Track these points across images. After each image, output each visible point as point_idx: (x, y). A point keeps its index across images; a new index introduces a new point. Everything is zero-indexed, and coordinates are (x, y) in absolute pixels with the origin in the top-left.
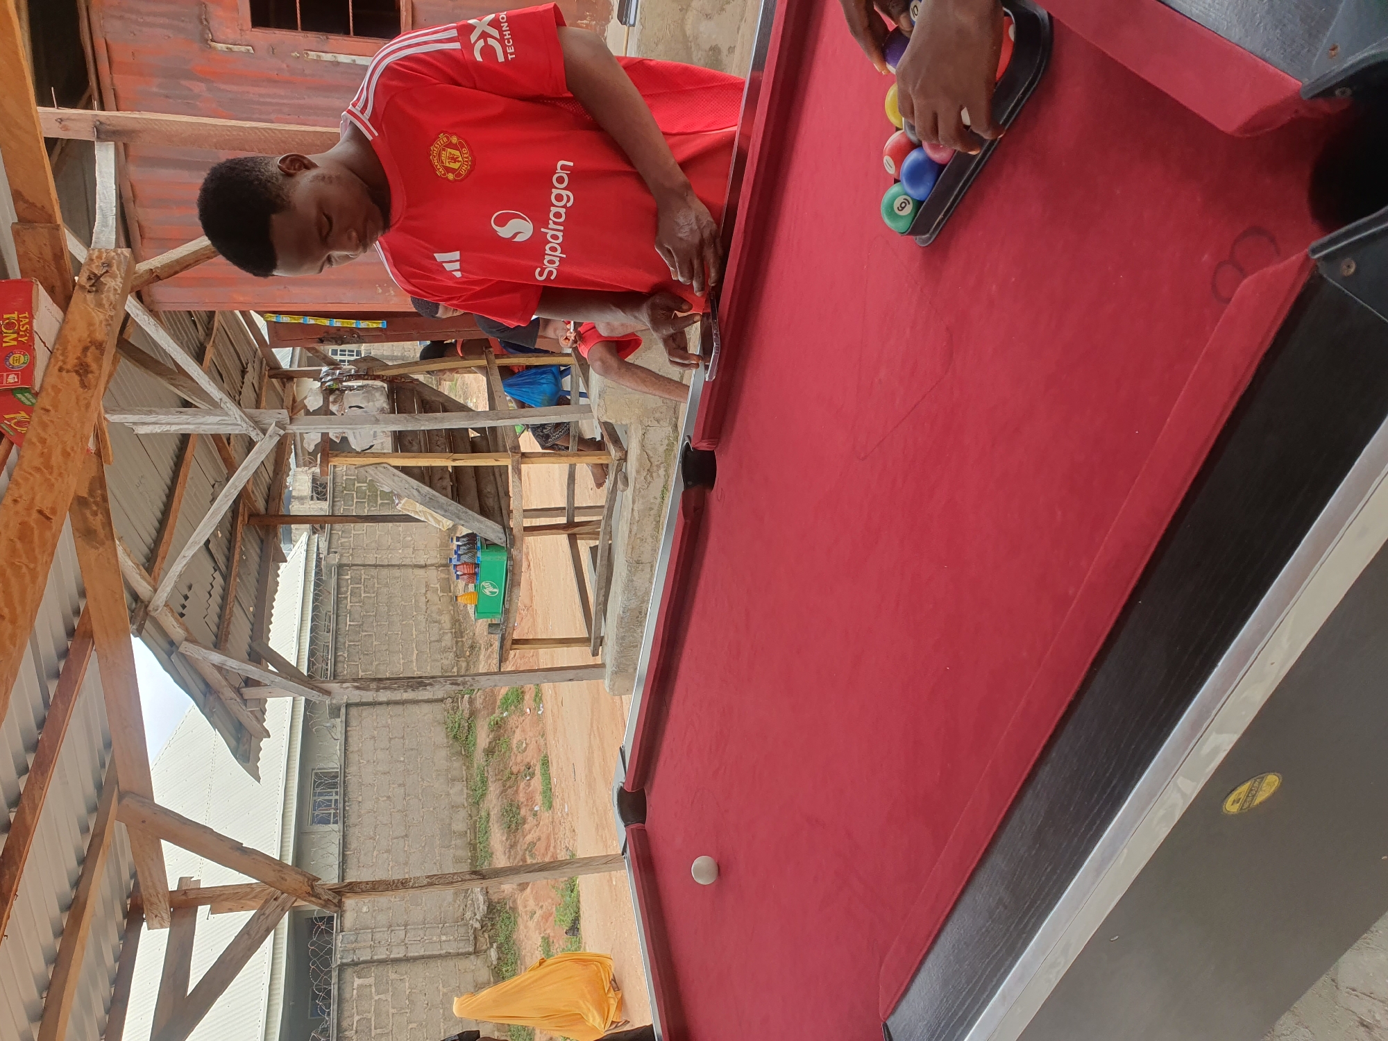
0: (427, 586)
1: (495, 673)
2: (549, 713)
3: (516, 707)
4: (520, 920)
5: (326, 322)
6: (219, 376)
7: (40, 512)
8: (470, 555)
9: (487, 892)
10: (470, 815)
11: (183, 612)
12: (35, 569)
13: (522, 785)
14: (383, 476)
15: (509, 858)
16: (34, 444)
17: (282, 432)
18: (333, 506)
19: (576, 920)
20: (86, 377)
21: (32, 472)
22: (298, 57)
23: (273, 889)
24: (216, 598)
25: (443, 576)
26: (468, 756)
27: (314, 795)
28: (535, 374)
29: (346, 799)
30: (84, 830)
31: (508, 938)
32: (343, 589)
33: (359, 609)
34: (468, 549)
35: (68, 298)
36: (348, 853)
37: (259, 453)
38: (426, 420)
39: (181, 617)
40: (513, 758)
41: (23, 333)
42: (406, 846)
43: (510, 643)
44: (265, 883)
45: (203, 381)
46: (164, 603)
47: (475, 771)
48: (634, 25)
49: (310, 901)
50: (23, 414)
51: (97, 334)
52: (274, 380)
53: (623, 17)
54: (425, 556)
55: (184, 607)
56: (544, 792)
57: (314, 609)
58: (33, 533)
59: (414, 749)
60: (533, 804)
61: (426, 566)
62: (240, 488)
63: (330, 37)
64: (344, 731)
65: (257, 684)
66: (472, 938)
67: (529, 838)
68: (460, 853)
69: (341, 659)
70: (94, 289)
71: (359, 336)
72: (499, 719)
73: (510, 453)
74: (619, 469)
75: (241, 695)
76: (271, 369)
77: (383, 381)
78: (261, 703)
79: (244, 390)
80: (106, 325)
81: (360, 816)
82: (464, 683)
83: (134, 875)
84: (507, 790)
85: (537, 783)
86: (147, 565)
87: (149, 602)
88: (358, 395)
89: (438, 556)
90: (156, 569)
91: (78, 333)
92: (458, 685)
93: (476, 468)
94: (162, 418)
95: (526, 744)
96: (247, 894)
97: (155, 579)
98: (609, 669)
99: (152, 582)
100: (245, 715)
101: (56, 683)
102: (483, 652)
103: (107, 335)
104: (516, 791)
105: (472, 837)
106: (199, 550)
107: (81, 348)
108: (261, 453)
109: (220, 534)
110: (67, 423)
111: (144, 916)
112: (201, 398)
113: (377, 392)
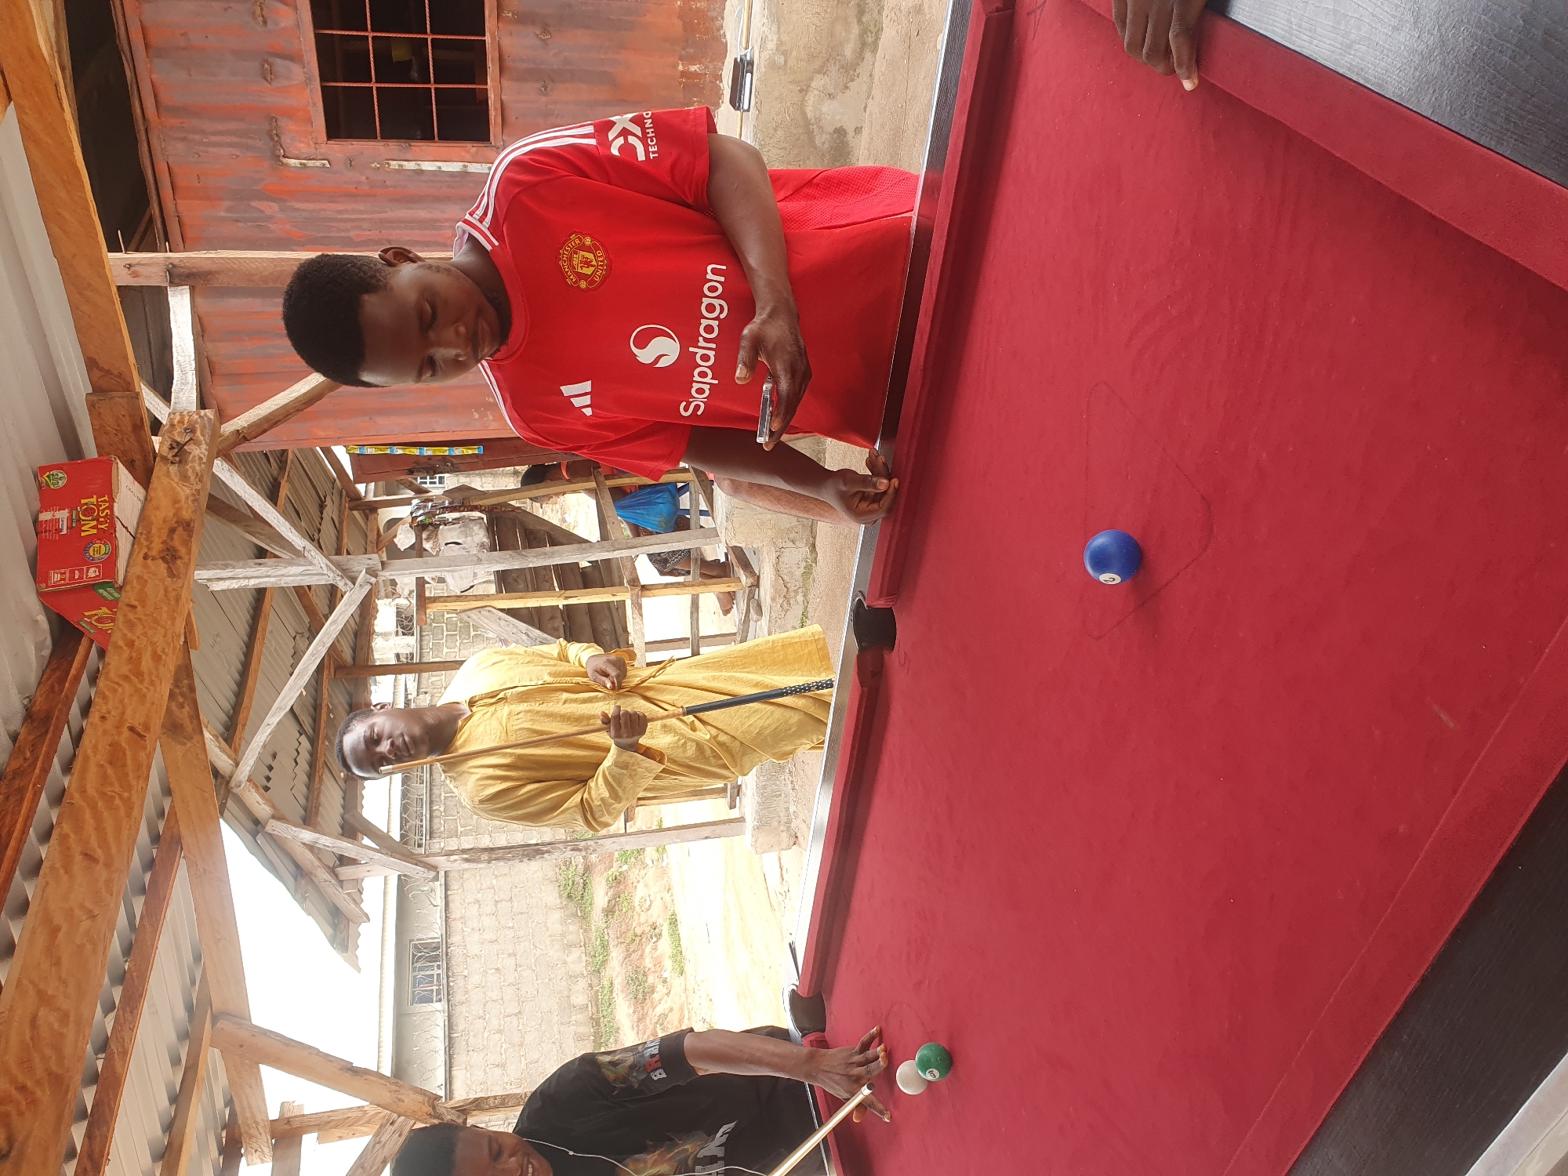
1: (621, 835)
2: (675, 866)
3: (636, 859)
5: (415, 451)
6: (294, 514)
7: (132, 729)
10: (590, 985)
11: (268, 785)
12: (130, 798)
13: (648, 949)
14: (487, 621)
15: (638, 1033)
16: (121, 648)
17: (373, 580)
18: (421, 640)
20: (174, 563)
21: (121, 683)
22: (379, 168)
23: (388, 1112)
24: (304, 765)
26: (585, 918)
27: (414, 969)
28: (650, 493)
29: (450, 974)
30: (175, 1061)
35: (149, 473)
36: (455, 1035)
37: (349, 603)
38: (535, 557)
39: (266, 791)
40: (636, 917)
41: (103, 520)
42: (520, 1025)
44: (379, 1105)
45: (284, 529)
46: (246, 778)
47: (593, 935)
48: (748, 110)
50: (104, 609)
51: (184, 512)
52: (355, 513)
53: (736, 101)
55: (268, 779)
56: (674, 956)
58: (125, 754)
59: (524, 913)
60: (661, 970)
62: (328, 645)
63: (413, 144)
64: (443, 896)
65: (353, 862)
67: (659, 1010)
68: (582, 1029)
69: (436, 813)
70: (177, 459)
71: (452, 464)
72: (618, 874)
73: (629, 587)
74: (751, 597)
75: (336, 876)
76: (352, 500)
77: (481, 512)
78: (357, 883)
79: (323, 527)
80: (194, 501)
81: (466, 993)
82: (586, 848)
83: (229, 1102)
84: (629, 956)
85: (665, 945)
86: (226, 735)
87: (231, 777)
88: (455, 529)
90: (236, 739)
91: (164, 512)
92: (580, 850)
93: (590, 605)
94: (239, 572)
95: (650, 901)
96: (358, 1119)
97: (236, 751)
98: (750, 823)
99: (233, 755)
100: (341, 897)
101: (142, 899)
103: (194, 512)
104: (642, 956)
105: (594, 1011)
106: (286, 714)
107: (167, 531)
108: (351, 605)
109: (304, 693)
110: (156, 622)
111: (243, 1151)
112: (282, 547)
113: (475, 525)
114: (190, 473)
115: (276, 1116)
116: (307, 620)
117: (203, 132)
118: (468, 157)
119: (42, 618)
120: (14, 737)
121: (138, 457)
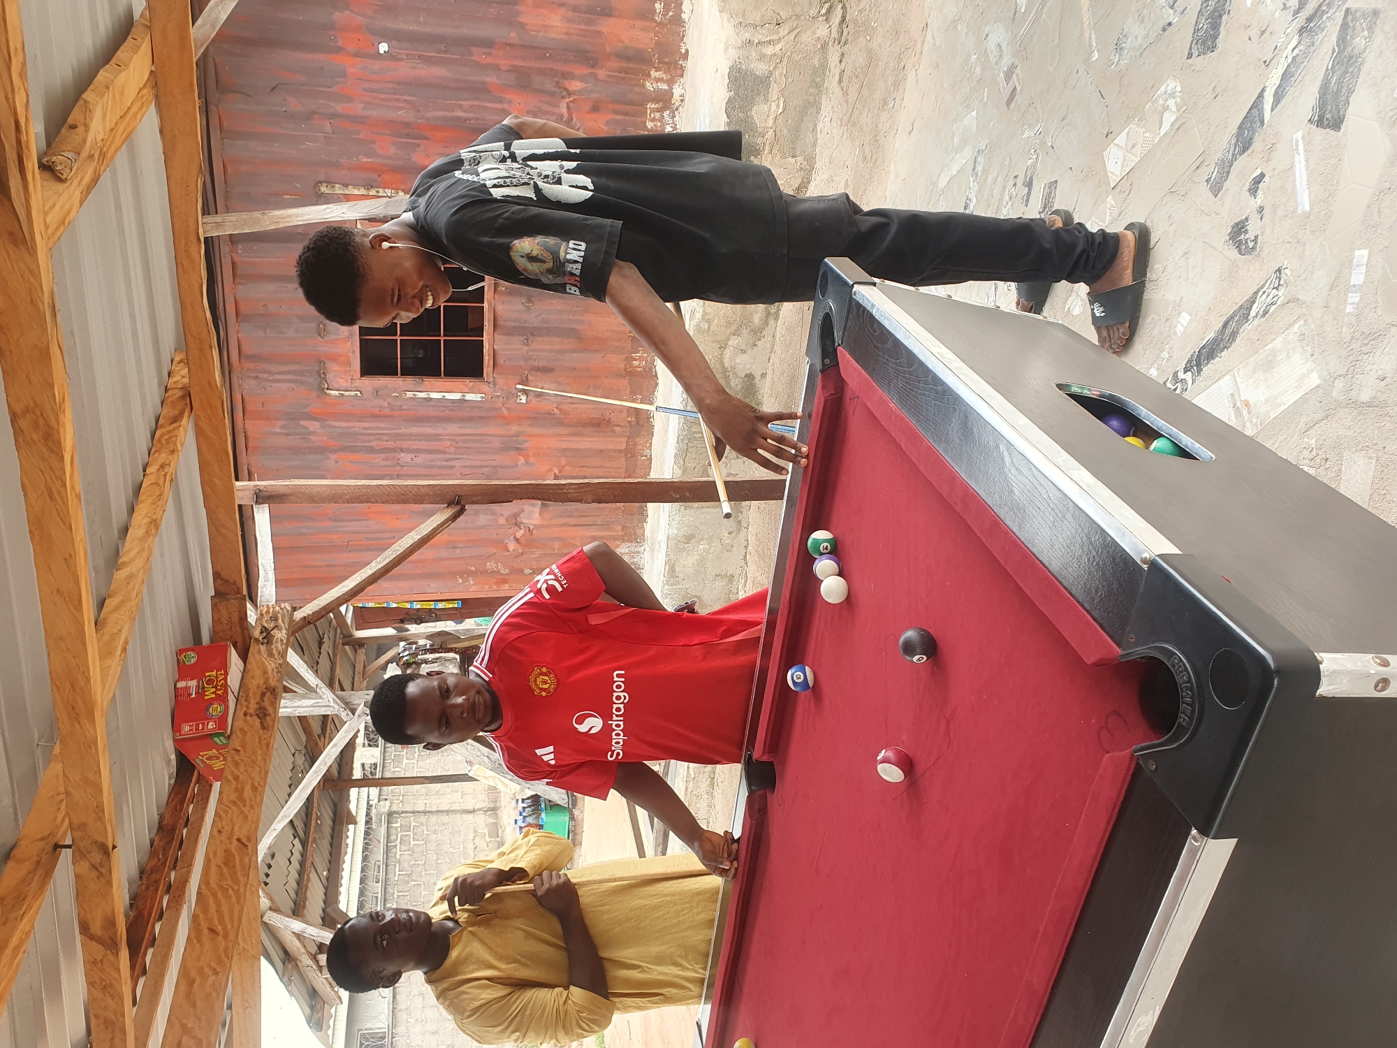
0: (475, 831)
5: (407, 605)
7: (239, 840)
8: (535, 816)
11: (267, 881)
16: (230, 781)
20: (265, 719)
21: (230, 806)
22: (398, 397)
24: (294, 864)
25: (492, 820)
32: (393, 837)
33: (408, 857)
34: (533, 811)
35: (248, 650)
37: (348, 731)
39: (266, 886)
41: (220, 687)
45: (302, 670)
50: (214, 751)
51: (271, 681)
52: (347, 647)
54: (474, 801)
55: (267, 875)
57: (365, 859)
58: (234, 859)
61: (473, 811)
63: (425, 379)
70: (265, 641)
71: (436, 615)
75: (316, 962)
76: (344, 637)
77: (456, 653)
80: (277, 672)
89: (487, 800)
91: (256, 682)
100: (319, 981)
106: (287, 823)
107: (259, 694)
108: (350, 731)
110: (254, 762)
112: (299, 684)
113: (451, 664)
114: (274, 652)
117: (271, 373)
118: (466, 389)
119: (173, 757)
121: (239, 640)
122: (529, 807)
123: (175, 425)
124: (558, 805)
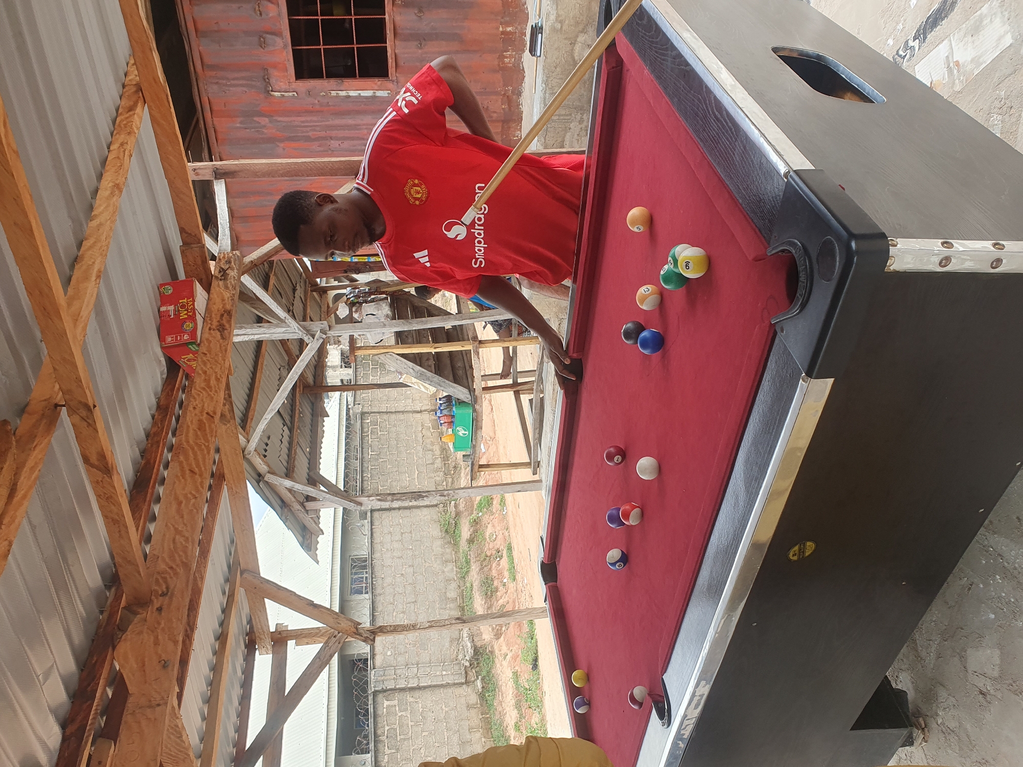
0: (423, 425)
1: (469, 488)
2: (510, 513)
3: (487, 509)
4: (496, 660)
6: (278, 295)
7: (207, 413)
8: (448, 409)
9: (473, 640)
10: (459, 586)
11: (266, 454)
12: (208, 445)
13: (494, 565)
14: (389, 361)
16: (200, 374)
17: (324, 336)
18: (356, 371)
19: (536, 660)
20: (223, 332)
21: (202, 391)
22: (325, 95)
23: (333, 630)
24: (285, 443)
25: (433, 417)
26: (456, 545)
27: (351, 574)
29: (374, 576)
30: (224, 593)
31: (489, 672)
32: (366, 430)
33: (377, 443)
34: (447, 406)
35: (210, 285)
36: (376, 614)
37: (310, 350)
38: (417, 323)
39: (265, 457)
40: (487, 545)
41: (190, 310)
42: (416, 609)
43: (477, 468)
44: (328, 626)
45: (274, 306)
46: (254, 450)
47: (461, 555)
48: (540, 58)
49: (356, 638)
50: (191, 355)
51: (227, 306)
52: (314, 293)
53: (533, 51)
54: (419, 404)
55: (266, 450)
56: (510, 569)
57: (347, 444)
58: (205, 424)
59: (419, 540)
60: (502, 578)
61: (421, 412)
62: (299, 374)
63: (344, 81)
64: (370, 529)
65: (314, 499)
66: (463, 673)
67: (501, 602)
68: (453, 613)
69: (366, 478)
70: (223, 278)
71: (370, 267)
72: (476, 518)
73: (472, 341)
75: (304, 507)
76: (312, 287)
77: (387, 295)
78: (317, 511)
80: (231, 300)
81: (383, 588)
82: (448, 495)
83: (250, 622)
84: (484, 568)
85: (504, 562)
86: (242, 424)
87: (245, 449)
88: (372, 305)
89: (429, 404)
90: (248, 427)
91: (217, 306)
92: (445, 496)
93: (450, 352)
94: (248, 331)
95: (496, 535)
96: (317, 634)
97: (247, 434)
99: (246, 436)
100: (307, 520)
102: (463, 471)
103: (232, 306)
104: (490, 569)
105: (462, 602)
106: (275, 414)
107: (219, 316)
108: (312, 351)
109: (286, 402)
110: (216, 361)
111: (257, 647)
112: (273, 317)
113: (384, 303)
114: (229, 285)
115: (274, 630)
116: (287, 358)
117: (227, 79)
118: (376, 87)
119: (163, 359)
120: (153, 417)
122: (444, 403)
123: (131, 113)
124: (464, 402)
